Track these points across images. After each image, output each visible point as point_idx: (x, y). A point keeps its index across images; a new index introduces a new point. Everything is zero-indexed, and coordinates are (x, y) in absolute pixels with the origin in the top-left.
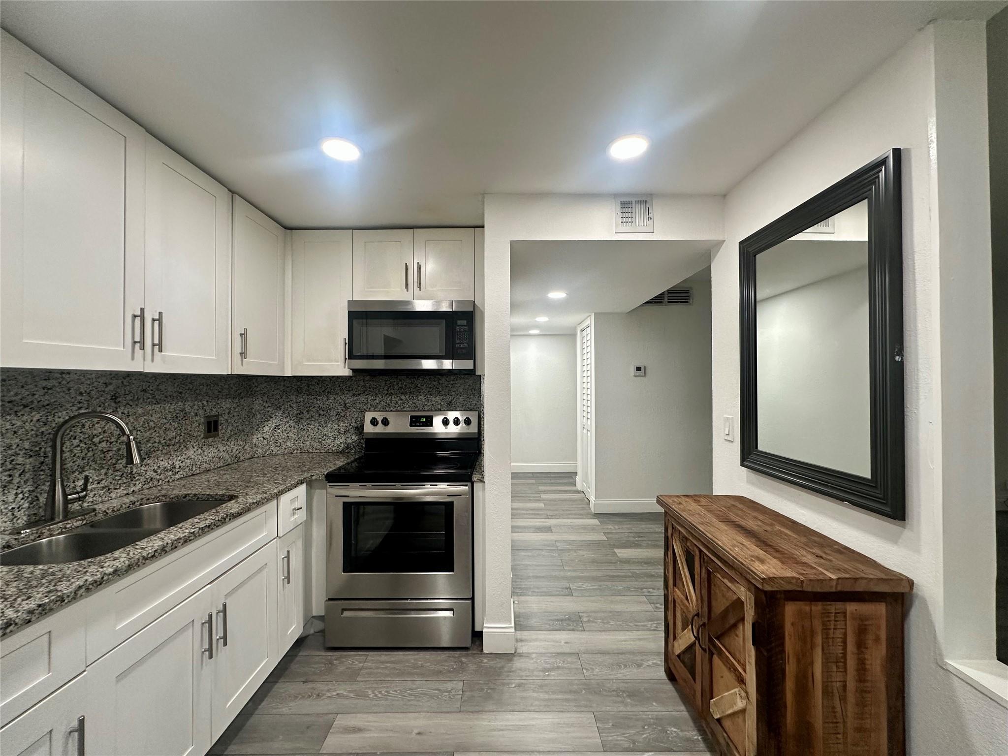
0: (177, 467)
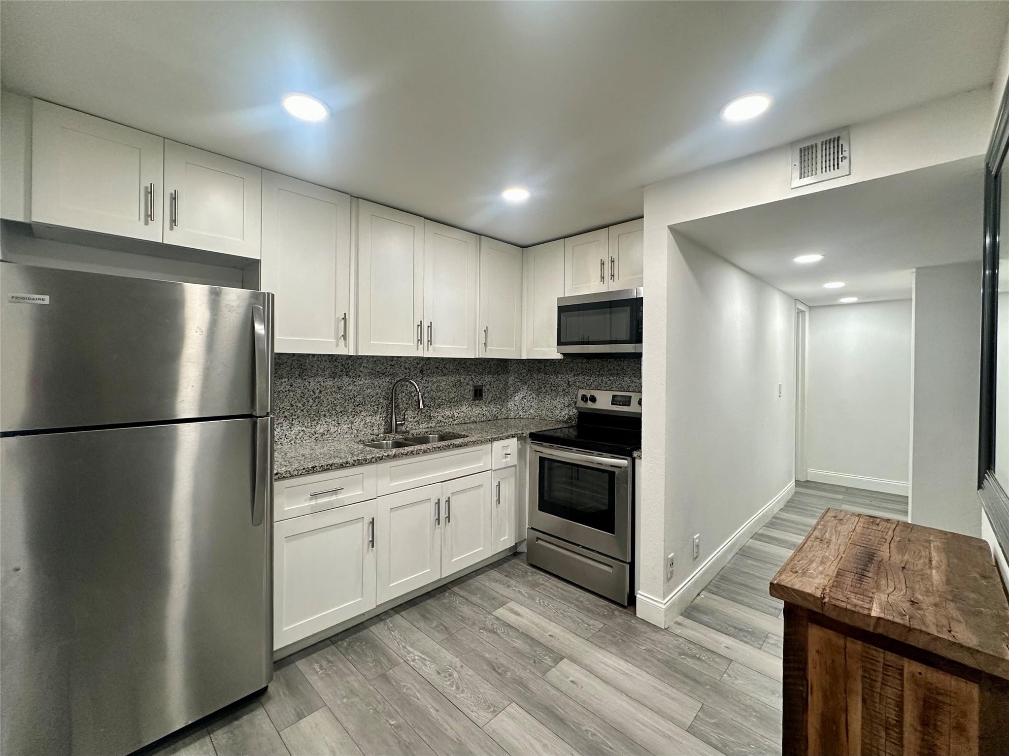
0: (456, 416)
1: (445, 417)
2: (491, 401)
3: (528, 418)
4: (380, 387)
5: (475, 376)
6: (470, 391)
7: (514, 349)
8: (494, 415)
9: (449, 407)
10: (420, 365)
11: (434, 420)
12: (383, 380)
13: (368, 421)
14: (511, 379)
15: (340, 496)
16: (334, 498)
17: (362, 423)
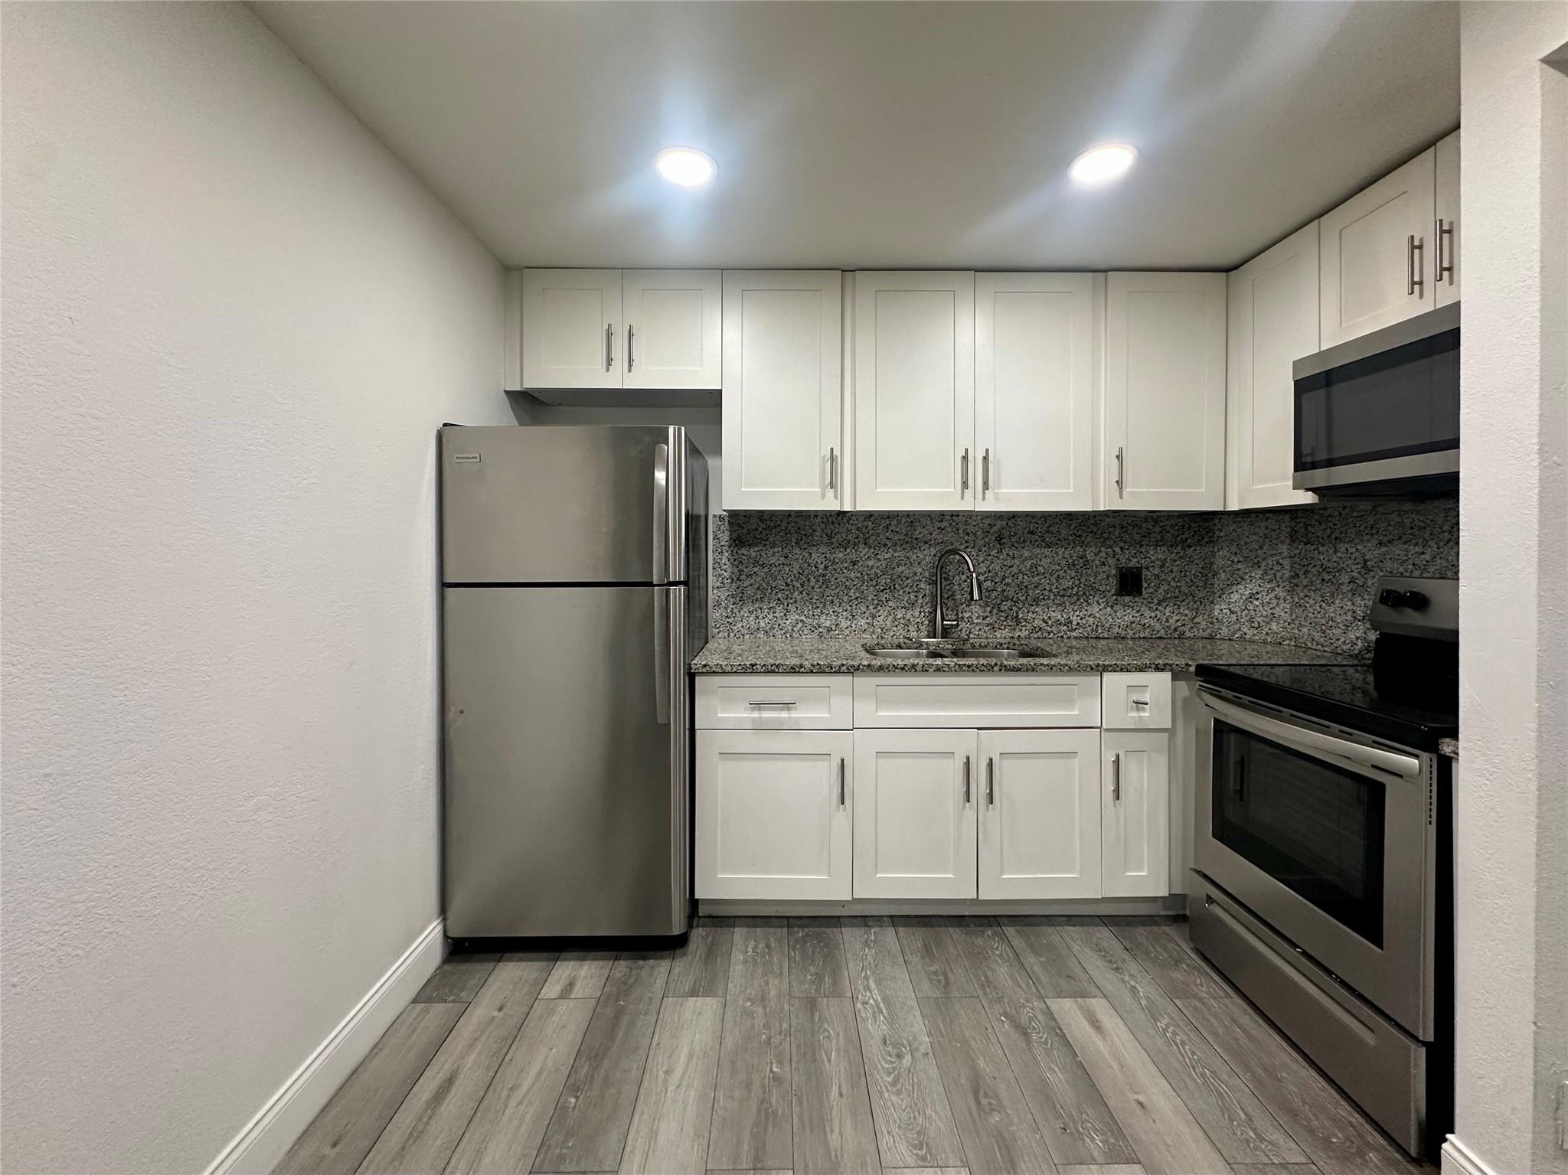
1: (1050, 623)
2: (1165, 599)
3: (1265, 642)
4: (919, 563)
5: (1121, 548)
6: (1108, 577)
7: (1204, 490)
8: (1173, 627)
9: (1060, 605)
10: (995, 529)
11: (1025, 626)
12: (925, 552)
13: (900, 616)
14: (1222, 557)
15: (794, 715)
16: (784, 715)
17: (890, 618)
